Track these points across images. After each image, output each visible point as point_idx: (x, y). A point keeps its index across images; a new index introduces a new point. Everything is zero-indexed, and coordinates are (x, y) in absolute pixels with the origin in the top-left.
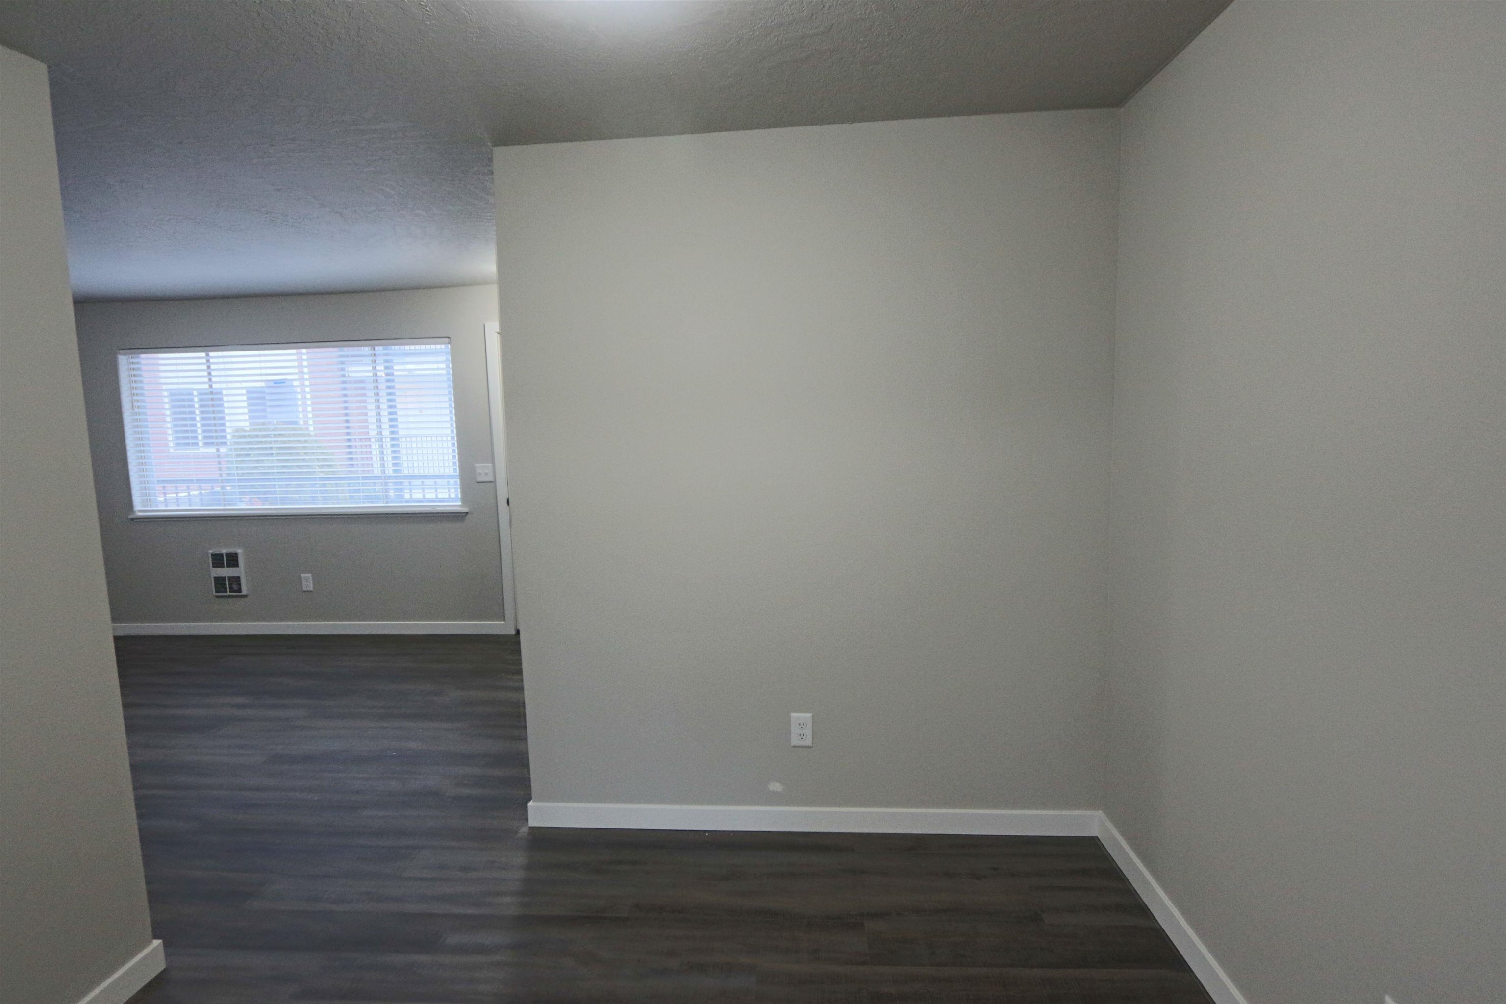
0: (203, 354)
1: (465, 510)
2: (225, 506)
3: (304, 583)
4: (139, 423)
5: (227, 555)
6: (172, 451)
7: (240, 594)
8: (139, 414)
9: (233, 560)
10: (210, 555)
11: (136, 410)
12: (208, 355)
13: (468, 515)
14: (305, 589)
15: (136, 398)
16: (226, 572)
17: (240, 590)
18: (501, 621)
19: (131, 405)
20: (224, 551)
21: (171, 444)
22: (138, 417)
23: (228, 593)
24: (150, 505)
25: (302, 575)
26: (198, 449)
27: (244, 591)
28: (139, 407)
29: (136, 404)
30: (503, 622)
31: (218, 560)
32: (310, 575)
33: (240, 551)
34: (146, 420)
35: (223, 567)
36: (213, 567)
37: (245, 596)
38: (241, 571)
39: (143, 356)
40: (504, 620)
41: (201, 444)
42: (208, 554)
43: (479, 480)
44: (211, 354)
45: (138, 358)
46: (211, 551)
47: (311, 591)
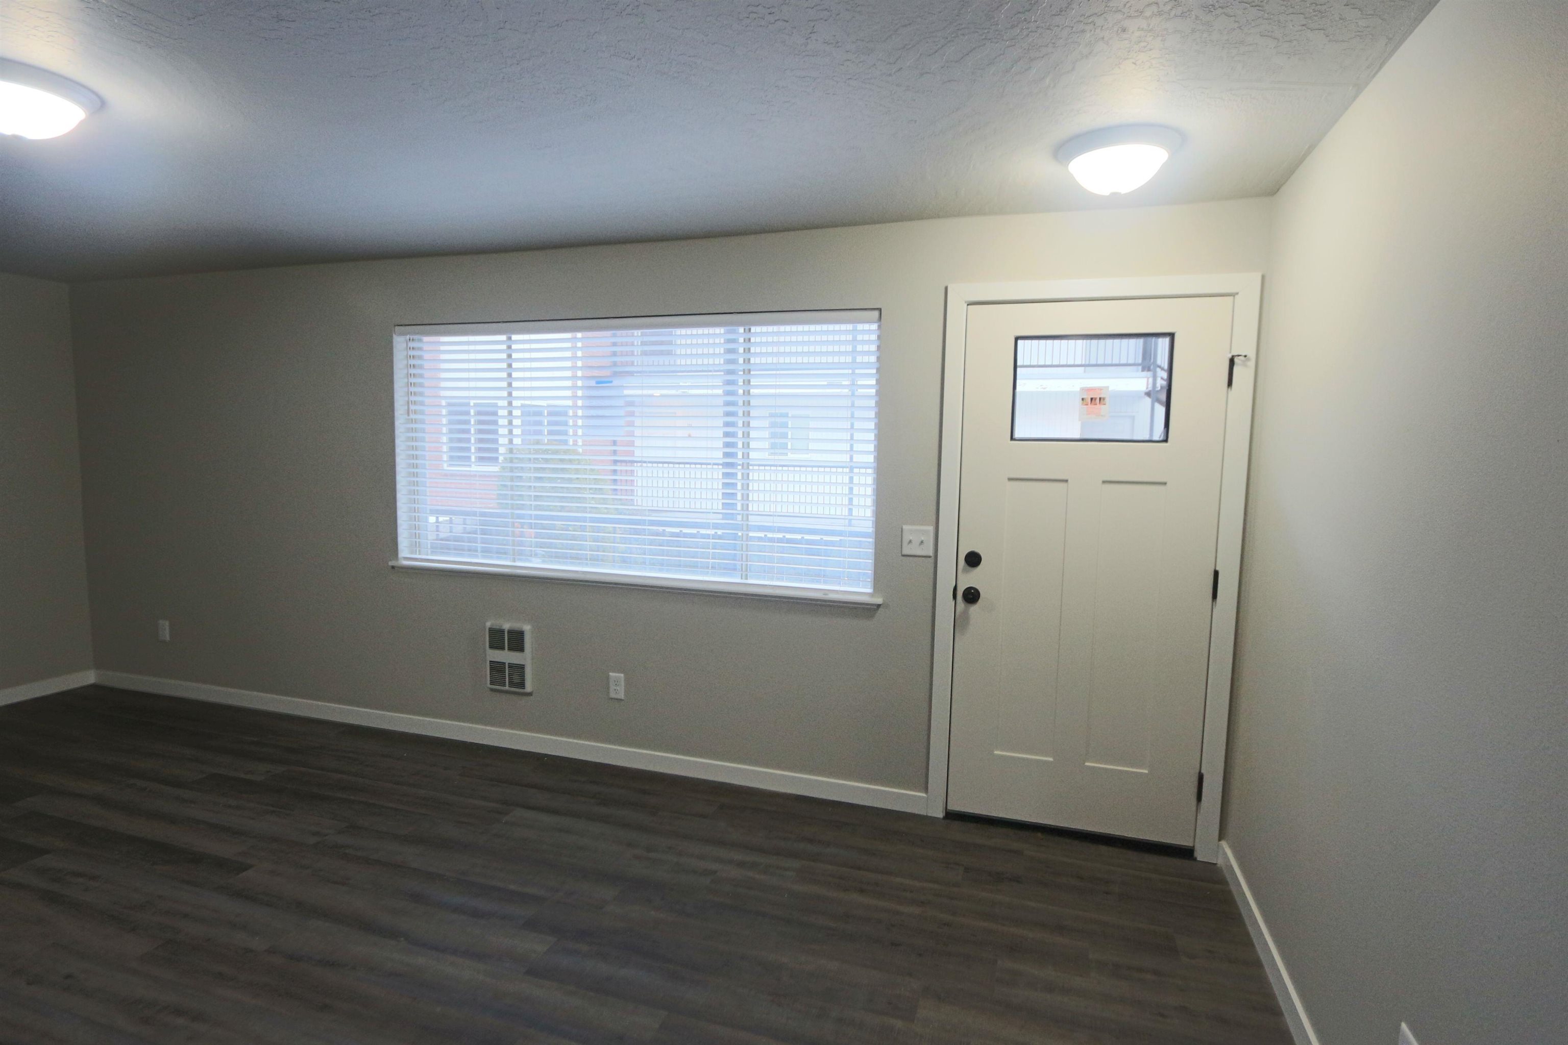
0: (503, 338)
1: (879, 600)
2: (515, 561)
3: (612, 687)
4: (414, 435)
5: (510, 632)
6: (445, 466)
7: (521, 690)
8: (416, 421)
9: (516, 641)
10: (487, 630)
11: (412, 416)
12: (510, 338)
13: (880, 609)
14: (612, 695)
15: (412, 398)
16: (507, 657)
17: (522, 685)
18: (919, 791)
19: (406, 407)
20: (506, 626)
21: (445, 458)
22: (414, 426)
23: (507, 688)
24: (419, 551)
25: (611, 674)
26: (470, 466)
27: (529, 688)
28: (415, 412)
29: (412, 407)
30: (924, 795)
31: (497, 639)
32: (622, 675)
33: (527, 628)
34: (423, 431)
35: (503, 648)
36: (491, 647)
37: (530, 694)
38: (525, 658)
39: (426, 339)
40: (926, 790)
41: (473, 459)
42: (485, 627)
43: (906, 551)
44: (515, 337)
45: (420, 341)
46: (488, 624)
47: (621, 700)
